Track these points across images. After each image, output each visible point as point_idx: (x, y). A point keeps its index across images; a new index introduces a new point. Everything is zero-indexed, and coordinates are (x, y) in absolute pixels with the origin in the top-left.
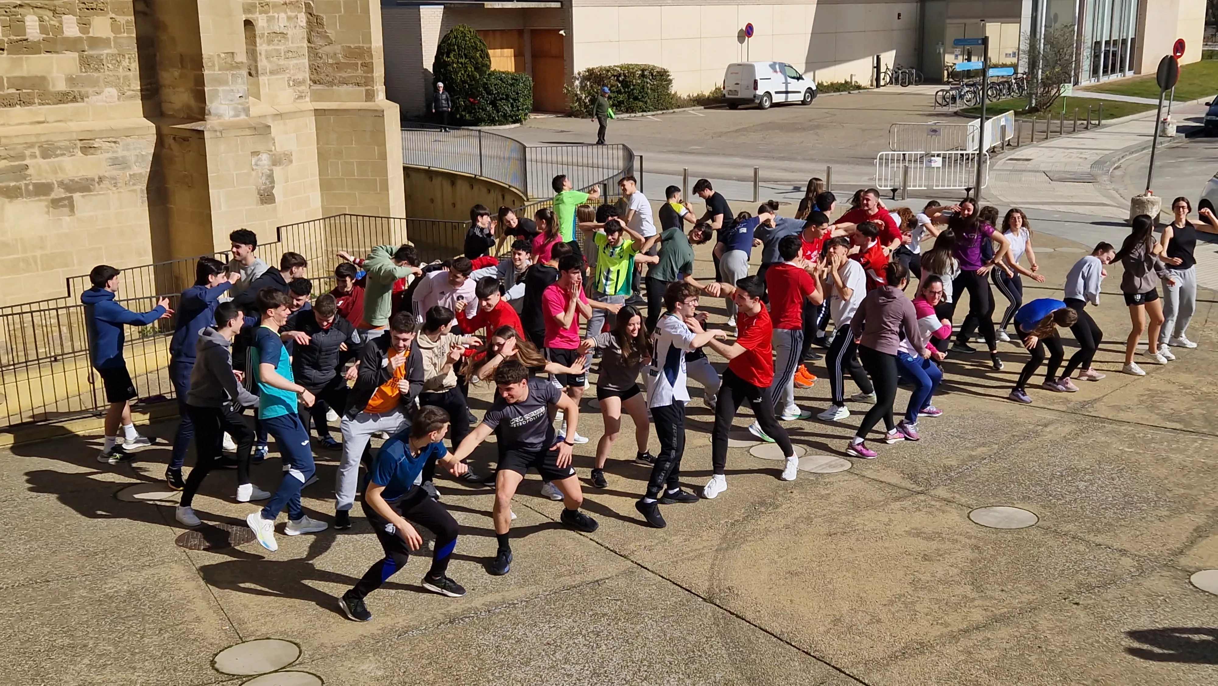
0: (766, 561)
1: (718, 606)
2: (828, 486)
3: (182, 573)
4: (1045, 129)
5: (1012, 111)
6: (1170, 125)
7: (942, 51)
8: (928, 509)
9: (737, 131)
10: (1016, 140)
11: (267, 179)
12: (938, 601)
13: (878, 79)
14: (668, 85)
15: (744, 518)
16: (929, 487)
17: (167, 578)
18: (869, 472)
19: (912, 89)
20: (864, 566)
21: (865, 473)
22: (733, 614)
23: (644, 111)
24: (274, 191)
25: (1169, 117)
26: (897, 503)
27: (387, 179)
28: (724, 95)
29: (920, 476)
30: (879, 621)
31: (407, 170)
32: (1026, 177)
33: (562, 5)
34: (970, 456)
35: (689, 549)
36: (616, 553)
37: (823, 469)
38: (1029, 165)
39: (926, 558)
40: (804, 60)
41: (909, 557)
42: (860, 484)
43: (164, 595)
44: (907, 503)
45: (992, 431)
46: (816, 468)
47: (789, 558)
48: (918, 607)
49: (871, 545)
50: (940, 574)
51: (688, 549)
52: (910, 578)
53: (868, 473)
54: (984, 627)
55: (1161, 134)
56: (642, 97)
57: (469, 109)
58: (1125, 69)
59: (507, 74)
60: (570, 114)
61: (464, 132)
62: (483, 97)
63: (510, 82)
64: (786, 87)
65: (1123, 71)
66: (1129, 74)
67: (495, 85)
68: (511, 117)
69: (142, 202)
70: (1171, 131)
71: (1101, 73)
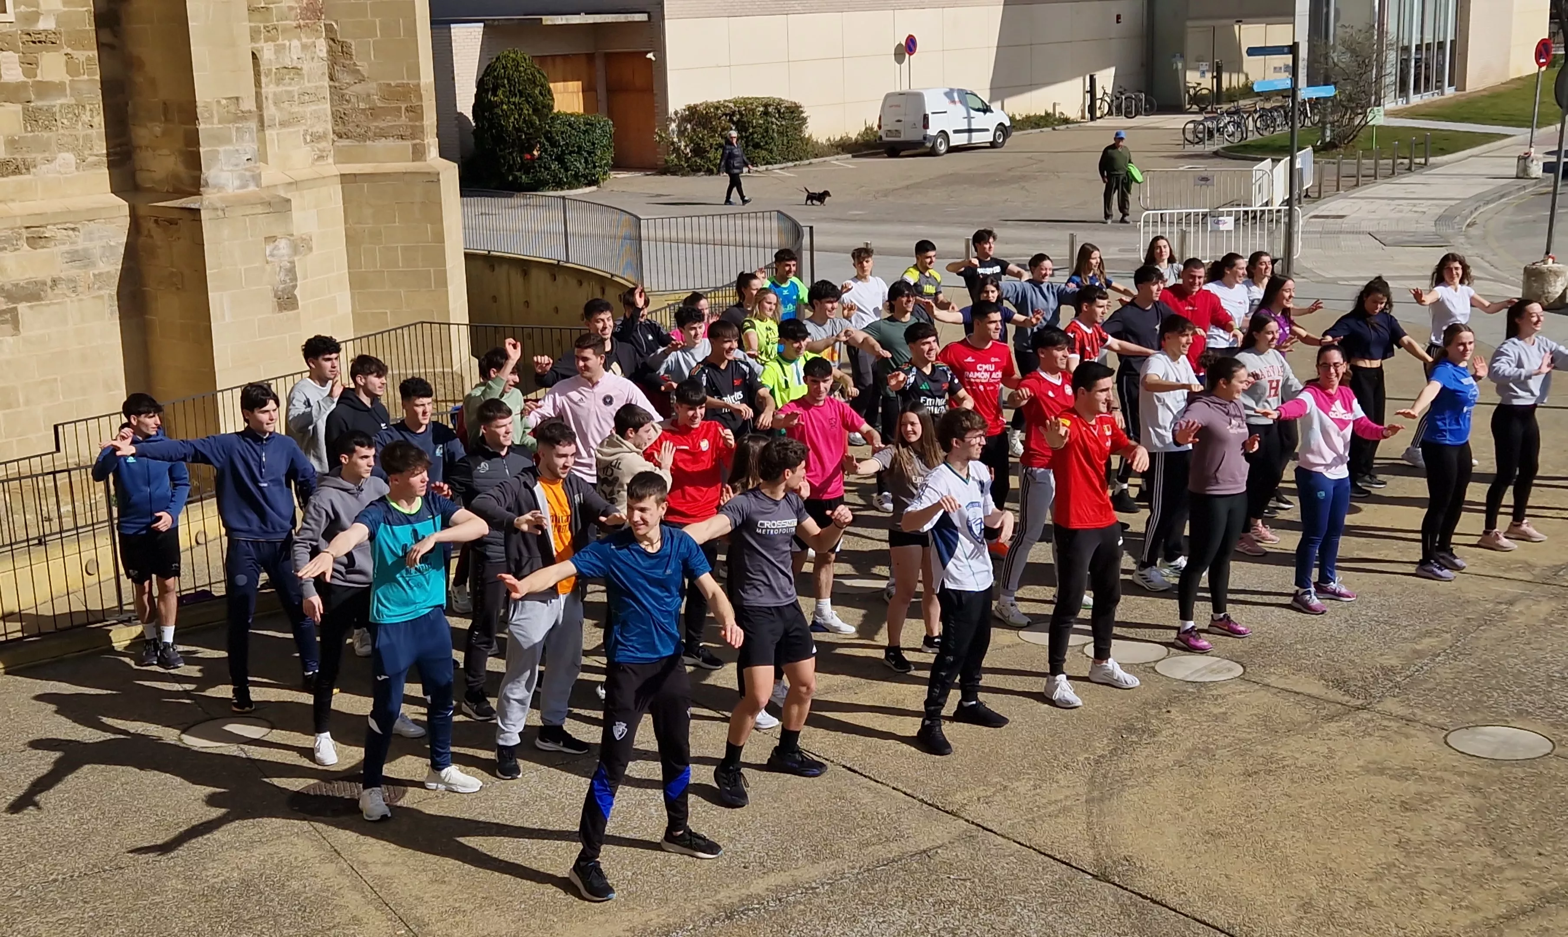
1: (1119, 886)
3: (311, 853)
4: (1355, 172)
5: (1309, 149)
6: (1535, 162)
7: (1180, 66)
8: (1382, 733)
9: (907, 187)
10: (1318, 188)
11: (286, 275)
12: (1449, 873)
13: (1092, 109)
14: (801, 125)
16: (1370, 699)
17: (292, 859)
19: (1141, 120)
22: (1145, 897)
23: (768, 163)
24: (295, 292)
25: (1533, 150)
26: (1332, 725)
27: (445, 271)
28: (881, 137)
30: (1370, 904)
31: (469, 257)
32: (1346, 241)
33: (649, 17)
35: (1046, 801)
36: (938, 808)
37: (1203, 675)
38: (1344, 224)
39: (1406, 806)
40: (987, 85)
43: (295, 885)
44: (1346, 724)
46: (1192, 674)
48: (1422, 882)
49: (1316, 788)
50: (1437, 831)
54: (1533, 910)
55: (1521, 175)
56: (766, 143)
57: (526, 168)
58: (1443, 85)
59: (578, 116)
60: (664, 170)
61: (517, 200)
62: (546, 151)
63: (582, 127)
64: (969, 123)
65: (1440, 88)
66: (1450, 91)
67: (562, 133)
68: (585, 176)
69: (112, 314)
70: (1536, 170)
71: (1412, 91)
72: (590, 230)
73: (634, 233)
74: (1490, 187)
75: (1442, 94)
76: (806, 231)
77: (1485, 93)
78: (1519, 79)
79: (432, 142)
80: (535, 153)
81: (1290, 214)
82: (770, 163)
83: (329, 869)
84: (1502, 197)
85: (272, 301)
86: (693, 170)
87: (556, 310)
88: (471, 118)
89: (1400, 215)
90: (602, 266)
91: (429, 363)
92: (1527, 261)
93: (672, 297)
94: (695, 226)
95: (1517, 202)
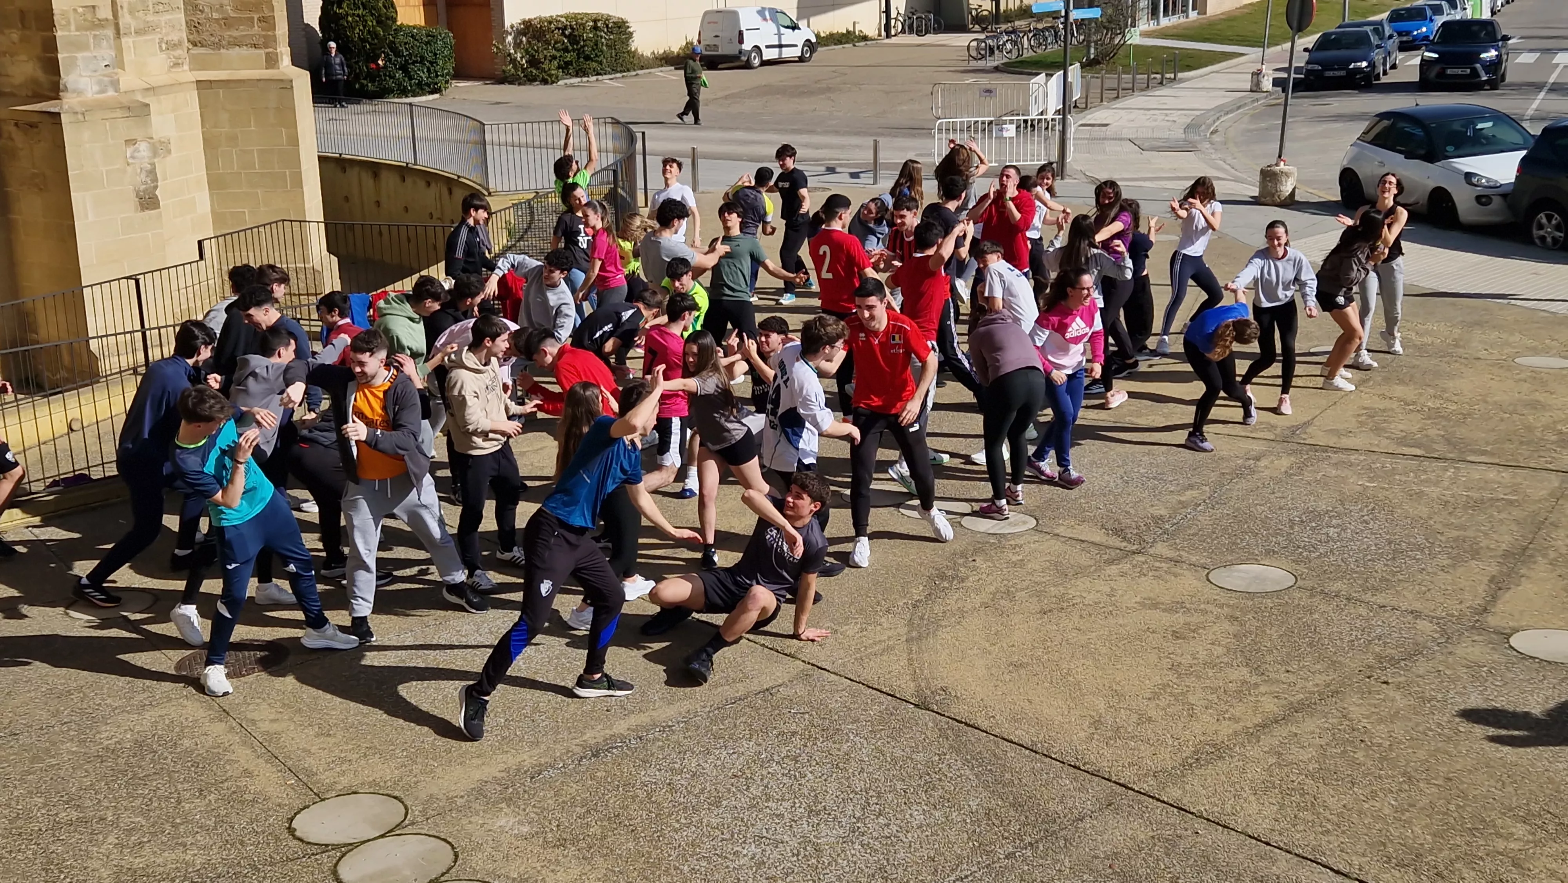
4: (1116, 86)
5: (1078, 64)
6: (1266, 78)
10: (1084, 100)
11: (147, 176)
13: (887, 28)
14: (628, 39)
17: (182, 719)
19: (930, 39)
20: (1104, 651)
22: (960, 722)
24: (157, 193)
25: (1264, 67)
27: (300, 173)
31: (323, 160)
32: (1110, 146)
35: (871, 641)
36: (777, 651)
38: (1108, 132)
43: (187, 743)
47: (1004, 645)
50: (1202, 655)
55: (1254, 89)
56: (596, 55)
57: (372, 76)
58: (1188, 8)
59: (420, 28)
60: (502, 80)
61: (366, 107)
62: (390, 61)
63: (425, 39)
64: (780, 39)
65: (1185, 12)
66: (1193, 15)
67: (406, 43)
68: (428, 85)
70: (1267, 84)
71: (1161, 14)
72: (438, 135)
73: (478, 138)
74: (1230, 99)
75: (1187, 17)
76: (639, 136)
77: (1222, 17)
78: (1250, 4)
79: (284, 52)
80: (380, 62)
81: (1064, 121)
82: (600, 74)
83: (220, 728)
84: (1239, 108)
85: (134, 201)
86: (529, 80)
87: (406, 209)
88: (318, 29)
89: (1156, 123)
90: (450, 168)
91: (291, 258)
92: (1263, 164)
93: (516, 197)
94: (536, 132)
95: (1252, 112)
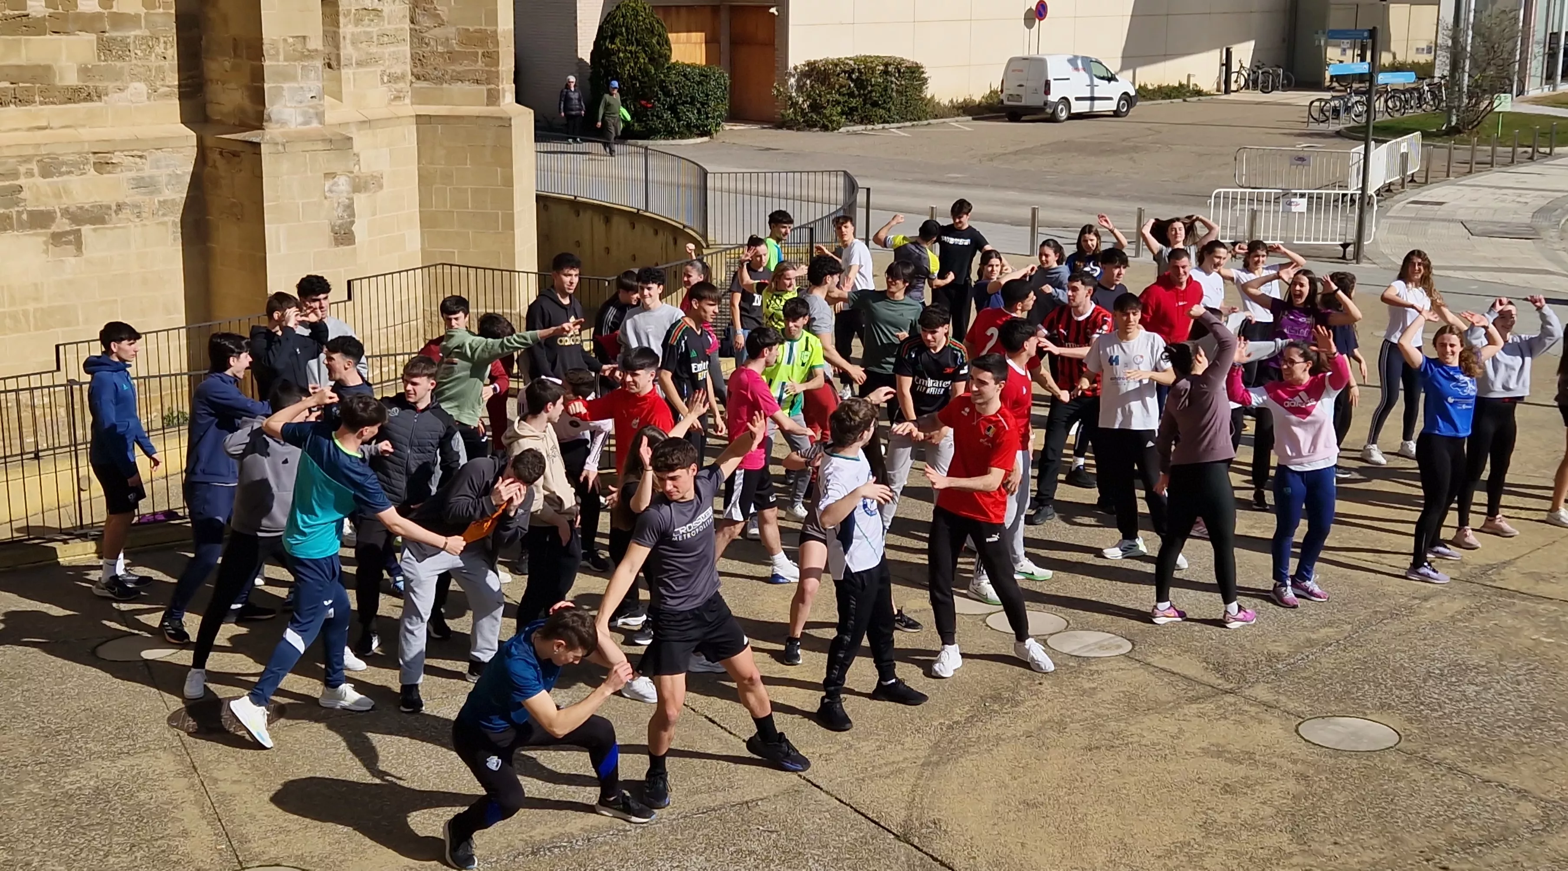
0: (992, 783)
1: (916, 847)
2: (1095, 676)
3: (172, 766)
4: (1469, 158)
5: (1419, 133)
7: (1322, 41)
8: (1238, 717)
10: (1424, 174)
11: (344, 210)
13: (1227, 82)
14: (921, 86)
15: (967, 719)
16: (1242, 683)
18: (1158, 657)
19: (1277, 96)
21: (1150, 660)
24: (353, 228)
26: (1194, 706)
27: (513, 214)
28: (1002, 101)
29: (1231, 667)
32: (1436, 227)
34: (1308, 640)
38: (1441, 211)
40: (1119, 53)
41: (1203, 786)
42: (1141, 675)
43: (142, 796)
44: (1208, 706)
45: (1345, 604)
47: (1027, 780)
51: (882, 762)
52: (1200, 818)
53: (1156, 660)
56: (885, 102)
59: (699, 68)
60: (780, 124)
63: (697, 78)
64: (1092, 91)
67: (677, 83)
68: (697, 127)
69: (175, 240)
79: (508, 89)
82: (887, 122)
85: (328, 235)
86: (808, 126)
88: (591, 64)
